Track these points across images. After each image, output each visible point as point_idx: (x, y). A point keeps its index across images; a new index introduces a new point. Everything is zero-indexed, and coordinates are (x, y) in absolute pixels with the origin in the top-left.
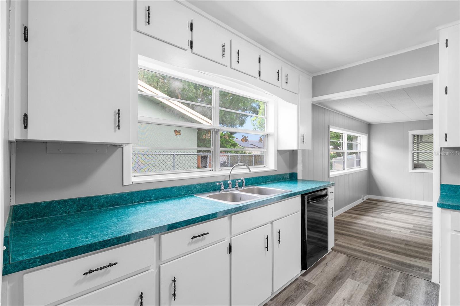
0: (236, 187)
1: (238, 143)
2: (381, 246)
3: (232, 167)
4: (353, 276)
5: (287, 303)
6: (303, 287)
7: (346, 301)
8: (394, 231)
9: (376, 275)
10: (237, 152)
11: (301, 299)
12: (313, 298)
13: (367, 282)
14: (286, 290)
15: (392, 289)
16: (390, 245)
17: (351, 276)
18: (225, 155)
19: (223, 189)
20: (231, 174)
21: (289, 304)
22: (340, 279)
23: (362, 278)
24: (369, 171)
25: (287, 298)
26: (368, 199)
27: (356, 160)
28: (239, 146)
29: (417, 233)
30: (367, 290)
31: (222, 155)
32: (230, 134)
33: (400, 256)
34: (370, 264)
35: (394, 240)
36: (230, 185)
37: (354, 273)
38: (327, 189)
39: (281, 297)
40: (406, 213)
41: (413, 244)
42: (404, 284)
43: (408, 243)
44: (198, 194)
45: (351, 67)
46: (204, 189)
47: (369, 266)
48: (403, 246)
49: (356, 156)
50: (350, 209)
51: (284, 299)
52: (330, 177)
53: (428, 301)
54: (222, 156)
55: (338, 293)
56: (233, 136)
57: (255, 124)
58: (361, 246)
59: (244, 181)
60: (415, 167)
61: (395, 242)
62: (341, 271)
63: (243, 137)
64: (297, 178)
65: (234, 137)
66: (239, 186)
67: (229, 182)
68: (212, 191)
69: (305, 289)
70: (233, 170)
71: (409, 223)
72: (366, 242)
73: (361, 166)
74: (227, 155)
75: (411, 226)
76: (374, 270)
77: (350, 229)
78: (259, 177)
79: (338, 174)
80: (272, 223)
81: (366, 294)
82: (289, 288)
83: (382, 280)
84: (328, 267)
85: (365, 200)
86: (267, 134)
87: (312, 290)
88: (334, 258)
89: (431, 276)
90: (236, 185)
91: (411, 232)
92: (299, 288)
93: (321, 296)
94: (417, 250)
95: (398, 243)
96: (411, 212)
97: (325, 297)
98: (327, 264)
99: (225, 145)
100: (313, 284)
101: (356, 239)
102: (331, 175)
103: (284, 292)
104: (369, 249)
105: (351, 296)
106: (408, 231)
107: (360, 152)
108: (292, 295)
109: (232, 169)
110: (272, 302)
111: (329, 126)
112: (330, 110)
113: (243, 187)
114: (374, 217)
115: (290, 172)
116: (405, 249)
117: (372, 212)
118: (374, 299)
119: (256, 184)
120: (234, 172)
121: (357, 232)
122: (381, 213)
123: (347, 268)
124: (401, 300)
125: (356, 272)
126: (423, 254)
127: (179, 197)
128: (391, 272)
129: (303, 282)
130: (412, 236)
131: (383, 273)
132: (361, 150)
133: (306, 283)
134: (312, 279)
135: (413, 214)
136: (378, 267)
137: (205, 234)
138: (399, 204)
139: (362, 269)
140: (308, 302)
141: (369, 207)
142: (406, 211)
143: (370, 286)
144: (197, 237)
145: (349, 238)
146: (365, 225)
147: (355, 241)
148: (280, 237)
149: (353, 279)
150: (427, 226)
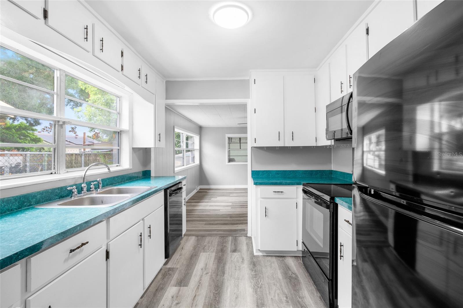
0: (91, 190)
1: (42, 138)
2: (216, 222)
3: (88, 167)
4: (204, 250)
5: (158, 293)
6: (168, 274)
7: (204, 270)
8: (222, 209)
9: (218, 244)
10: (41, 149)
11: (170, 284)
12: (178, 278)
13: (214, 250)
14: (154, 283)
15: (229, 249)
16: (222, 220)
17: (202, 251)
18: (16, 154)
19: (76, 195)
20: (86, 175)
21: (160, 293)
22: (195, 255)
23: (210, 249)
24: (201, 166)
25: (156, 289)
26: (200, 189)
27: (191, 157)
28: (44, 142)
29: (235, 208)
30: (215, 256)
31: (11, 154)
32: (29, 125)
33: (228, 226)
34: (213, 237)
35: (223, 216)
36: (85, 189)
37: (204, 248)
38: (182, 182)
39: (151, 291)
40: (226, 195)
41: (234, 216)
42: (235, 243)
43: (231, 216)
44: (39, 204)
45: (198, 81)
46: (47, 198)
47: (212, 239)
48: (229, 219)
49: (191, 153)
50: (189, 199)
51: (154, 290)
52: (175, 172)
53: (248, 248)
54: (16, 156)
55: (196, 267)
56: (34, 128)
57: (80, 116)
58: (203, 226)
59: (101, 182)
60: (230, 160)
61: (224, 217)
62: (195, 250)
63: (95, 133)
64: (150, 175)
65: (36, 130)
66: (95, 188)
67: (83, 185)
68: (59, 199)
69: (170, 275)
70: (88, 171)
71: (229, 202)
72: (206, 222)
73: (195, 162)
74: (21, 155)
75: (230, 204)
76: (216, 240)
77: (193, 215)
78: (114, 177)
79: (181, 169)
80: (143, 219)
81: (215, 259)
82: (156, 280)
83: (222, 246)
84: (184, 250)
85: (198, 190)
86: (121, 131)
87: (176, 273)
88: (187, 242)
89: (247, 233)
90: (91, 188)
91: (232, 208)
92: (164, 276)
93: (185, 274)
94: (237, 219)
95: (226, 218)
96: (228, 194)
97: (188, 274)
98: (182, 248)
99: (18, 139)
100: (176, 268)
101: (199, 222)
102: (176, 171)
103: (152, 285)
104: (210, 227)
105: (206, 265)
106: (230, 208)
107: (194, 150)
108: (160, 285)
109: (86, 169)
110: (142, 299)
111: (174, 126)
112: (174, 112)
113: (99, 190)
114: (207, 202)
115: (144, 170)
116: (230, 220)
117: (205, 198)
118: (221, 260)
119: (111, 185)
120: (89, 173)
121: (199, 216)
122: (211, 198)
123: (199, 246)
124: (235, 254)
125: (205, 246)
126: (241, 220)
127: (8, 213)
128: (226, 238)
129: (167, 270)
130: (232, 210)
131: (222, 241)
132: (195, 148)
133: (170, 269)
134: (174, 265)
135: (230, 195)
136: (218, 237)
137: (83, 244)
138: (220, 190)
139: (209, 243)
140: (175, 283)
141: (202, 195)
142: (226, 194)
143: (217, 253)
144: (76, 249)
145: (194, 222)
146: (202, 210)
147: (199, 223)
148: (150, 232)
149: (204, 252)
150: (239, 202)
